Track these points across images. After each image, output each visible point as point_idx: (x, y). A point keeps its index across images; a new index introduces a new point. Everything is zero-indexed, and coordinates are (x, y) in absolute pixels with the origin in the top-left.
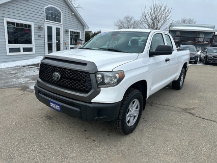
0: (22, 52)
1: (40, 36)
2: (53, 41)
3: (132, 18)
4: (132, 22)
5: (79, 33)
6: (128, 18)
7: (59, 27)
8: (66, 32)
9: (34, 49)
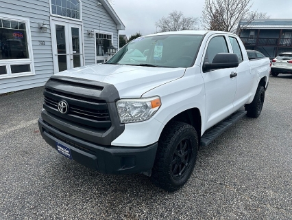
0: (9, 74)
1: (43, 43)
2: (68, 52)
3: (181, 14)
4: (180, 20)
5: (110, 36)
6: (176, 15)
7: (77, 27)
8: (89, 34)
9: (32, 67)
